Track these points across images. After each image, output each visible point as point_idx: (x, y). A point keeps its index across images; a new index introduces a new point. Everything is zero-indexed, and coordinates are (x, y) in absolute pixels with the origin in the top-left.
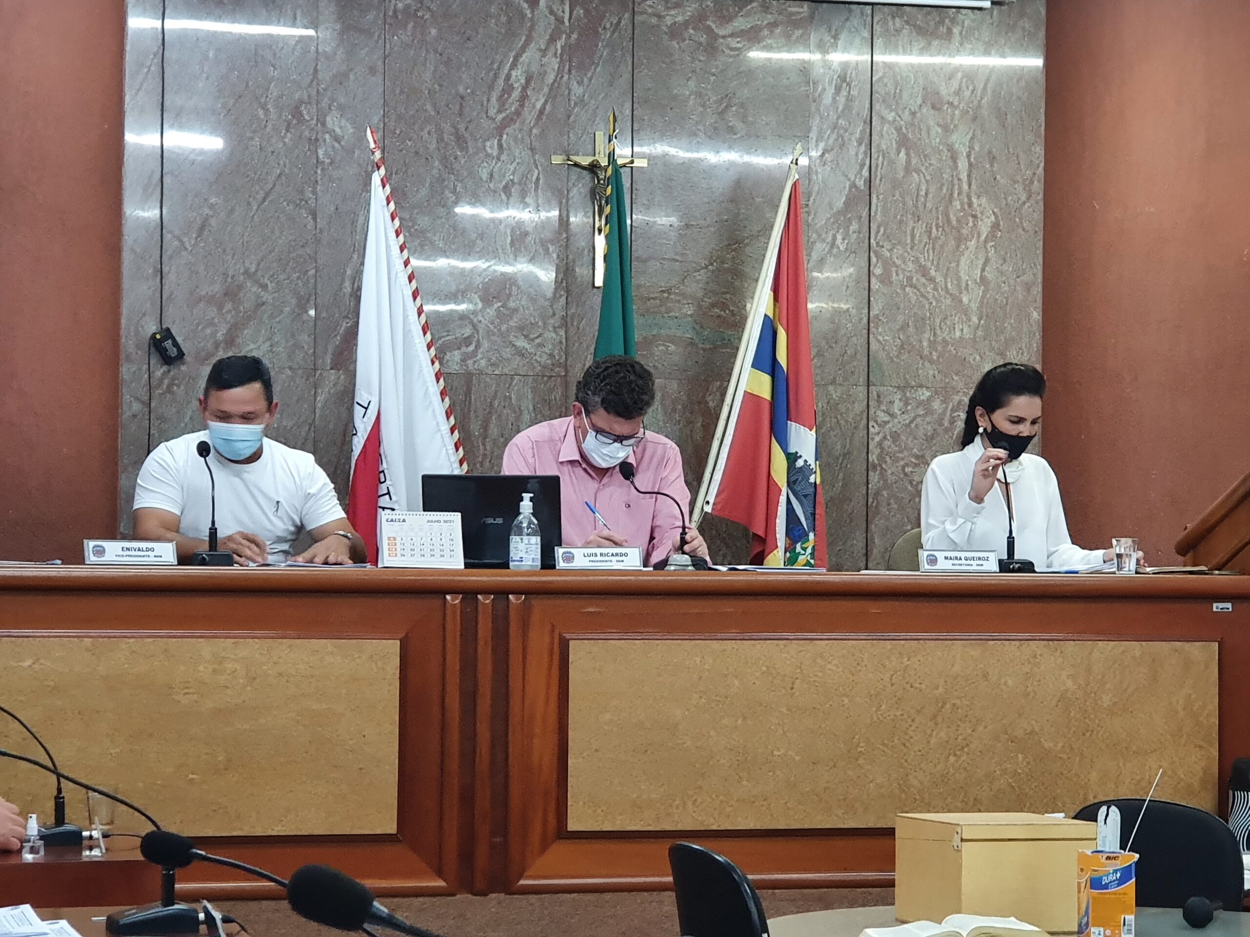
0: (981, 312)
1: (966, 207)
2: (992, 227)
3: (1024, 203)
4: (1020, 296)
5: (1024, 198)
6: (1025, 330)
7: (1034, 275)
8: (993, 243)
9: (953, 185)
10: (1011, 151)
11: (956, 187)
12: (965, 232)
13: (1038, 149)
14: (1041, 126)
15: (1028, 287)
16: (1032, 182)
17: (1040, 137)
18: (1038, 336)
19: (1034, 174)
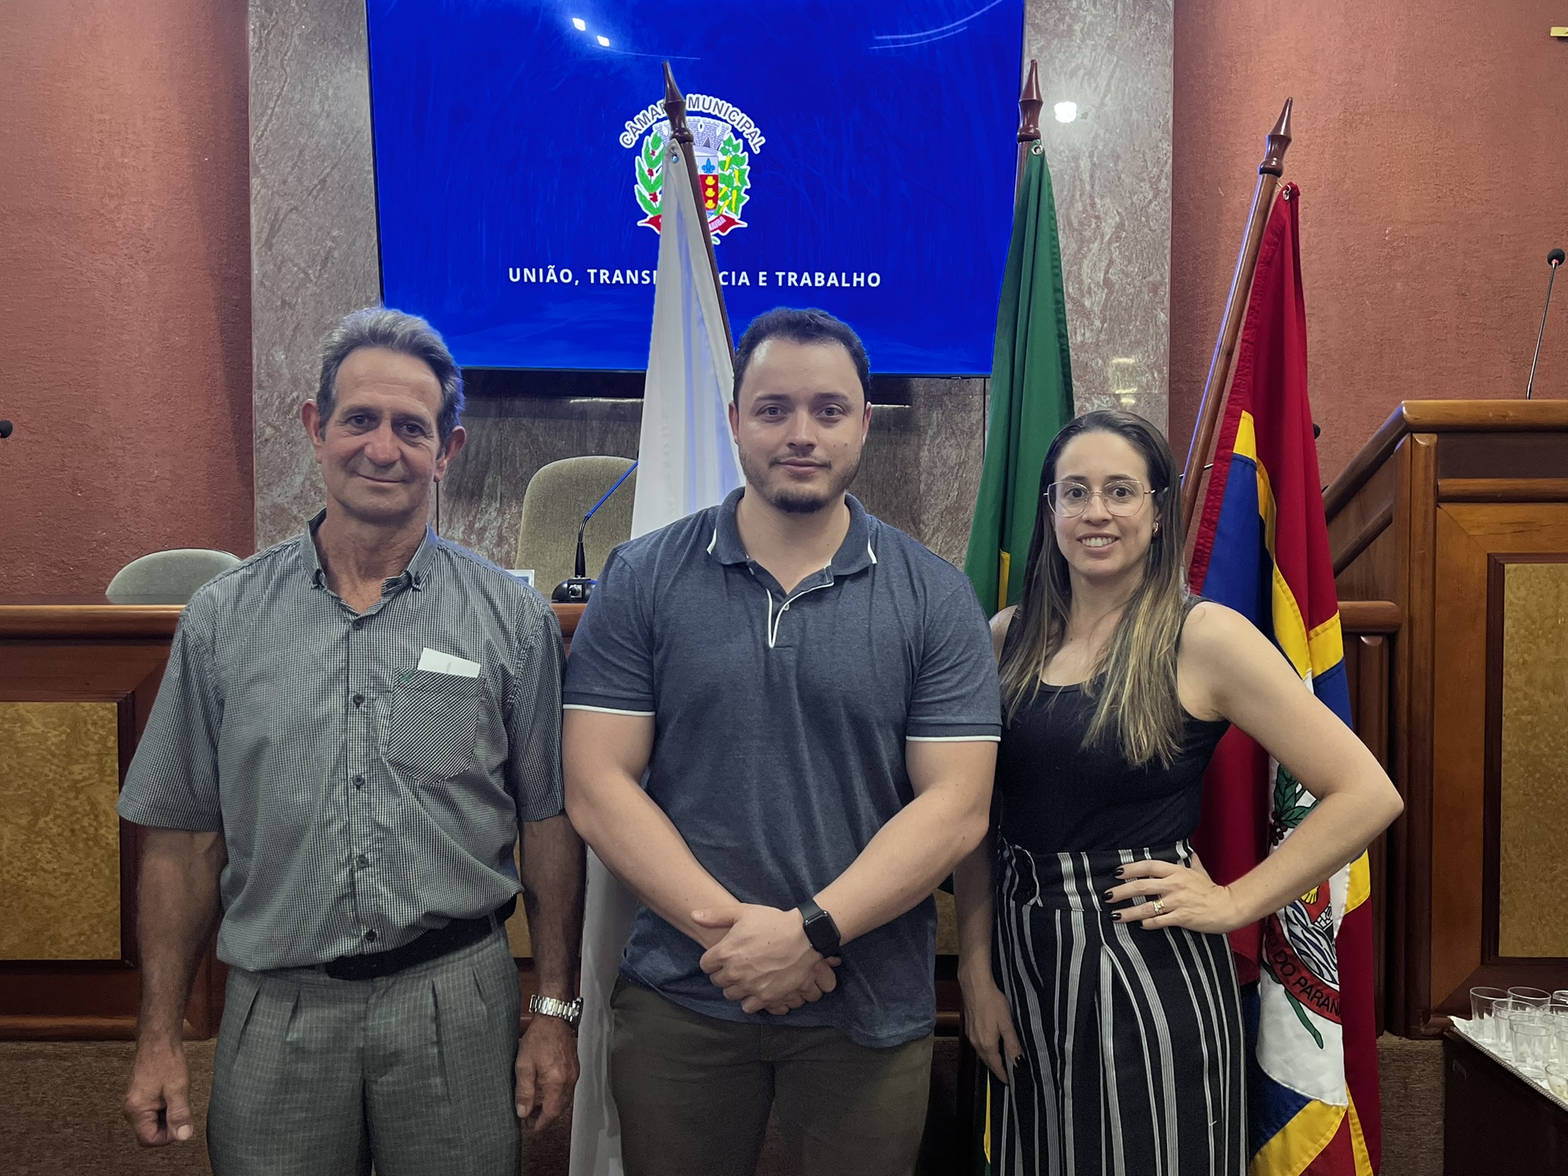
0: (1105, 316)
1: (1089, 208)
2: (1117, 227)
3: (1150, 202)
4: (1146, 297)
5: (1150, 196)
6: (1151, 331)
7: (1161, 275)
8: (1117, 244)
9: (1075, 188)
10: (1137, 148)
11: (1078, 188)
12: (1088, 234)
13: (1165, 145)
14: (1168, 122)
15: (1155, 289)
16: (1159, 180)
17: (1168, 133)
18: (1166, 338)
19: (1162, 171)
